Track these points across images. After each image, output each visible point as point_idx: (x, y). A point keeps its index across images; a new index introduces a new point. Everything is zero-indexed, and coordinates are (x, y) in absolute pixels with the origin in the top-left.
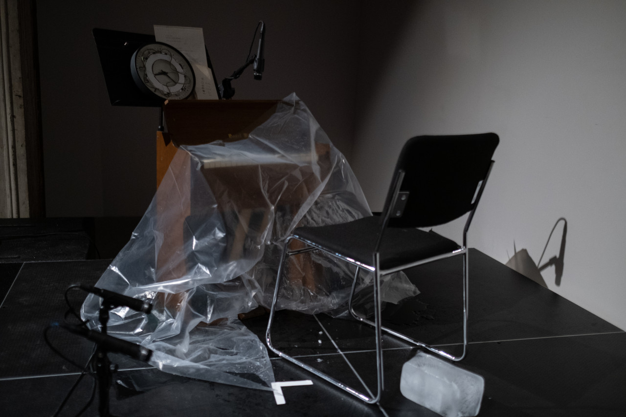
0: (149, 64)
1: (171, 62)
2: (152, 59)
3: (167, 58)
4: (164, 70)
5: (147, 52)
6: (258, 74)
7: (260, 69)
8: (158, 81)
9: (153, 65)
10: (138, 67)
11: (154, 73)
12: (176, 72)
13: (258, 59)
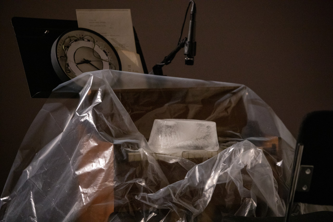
0: (70, 53)
1: (95, 49)
2: (74, 46)
3: (90, 45)
4: (86, 59)
5: (68, 39)
6: (188, 59)
7: (192, 53)
8: (81, 71)
9: (75, 53)
10: (58, 57)
11: (77, 62)
12: (100, 60)
13: (189, 42)
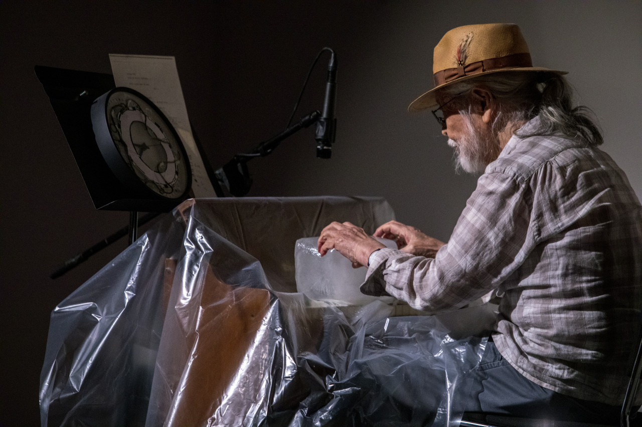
1: (148, 124)
6: (325, 148)
7: (329, 139)
13: (325, 119)
